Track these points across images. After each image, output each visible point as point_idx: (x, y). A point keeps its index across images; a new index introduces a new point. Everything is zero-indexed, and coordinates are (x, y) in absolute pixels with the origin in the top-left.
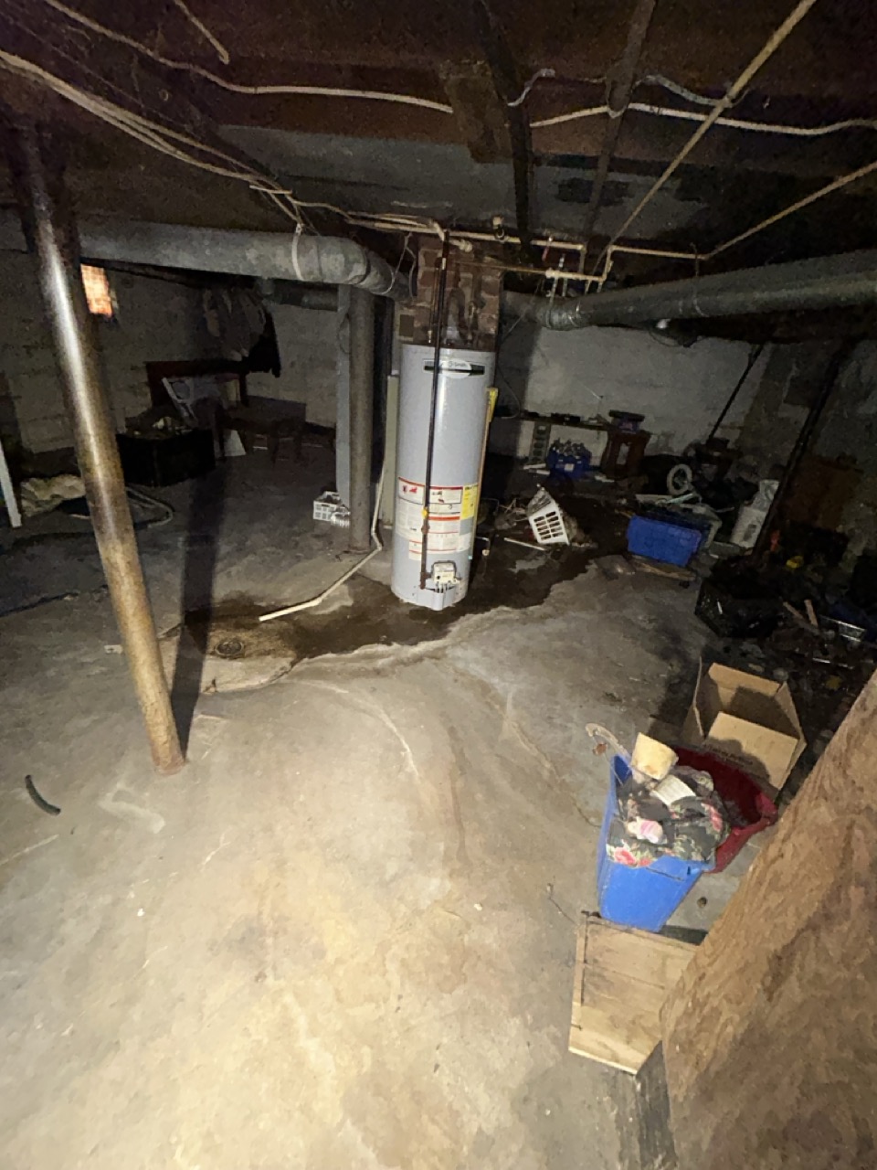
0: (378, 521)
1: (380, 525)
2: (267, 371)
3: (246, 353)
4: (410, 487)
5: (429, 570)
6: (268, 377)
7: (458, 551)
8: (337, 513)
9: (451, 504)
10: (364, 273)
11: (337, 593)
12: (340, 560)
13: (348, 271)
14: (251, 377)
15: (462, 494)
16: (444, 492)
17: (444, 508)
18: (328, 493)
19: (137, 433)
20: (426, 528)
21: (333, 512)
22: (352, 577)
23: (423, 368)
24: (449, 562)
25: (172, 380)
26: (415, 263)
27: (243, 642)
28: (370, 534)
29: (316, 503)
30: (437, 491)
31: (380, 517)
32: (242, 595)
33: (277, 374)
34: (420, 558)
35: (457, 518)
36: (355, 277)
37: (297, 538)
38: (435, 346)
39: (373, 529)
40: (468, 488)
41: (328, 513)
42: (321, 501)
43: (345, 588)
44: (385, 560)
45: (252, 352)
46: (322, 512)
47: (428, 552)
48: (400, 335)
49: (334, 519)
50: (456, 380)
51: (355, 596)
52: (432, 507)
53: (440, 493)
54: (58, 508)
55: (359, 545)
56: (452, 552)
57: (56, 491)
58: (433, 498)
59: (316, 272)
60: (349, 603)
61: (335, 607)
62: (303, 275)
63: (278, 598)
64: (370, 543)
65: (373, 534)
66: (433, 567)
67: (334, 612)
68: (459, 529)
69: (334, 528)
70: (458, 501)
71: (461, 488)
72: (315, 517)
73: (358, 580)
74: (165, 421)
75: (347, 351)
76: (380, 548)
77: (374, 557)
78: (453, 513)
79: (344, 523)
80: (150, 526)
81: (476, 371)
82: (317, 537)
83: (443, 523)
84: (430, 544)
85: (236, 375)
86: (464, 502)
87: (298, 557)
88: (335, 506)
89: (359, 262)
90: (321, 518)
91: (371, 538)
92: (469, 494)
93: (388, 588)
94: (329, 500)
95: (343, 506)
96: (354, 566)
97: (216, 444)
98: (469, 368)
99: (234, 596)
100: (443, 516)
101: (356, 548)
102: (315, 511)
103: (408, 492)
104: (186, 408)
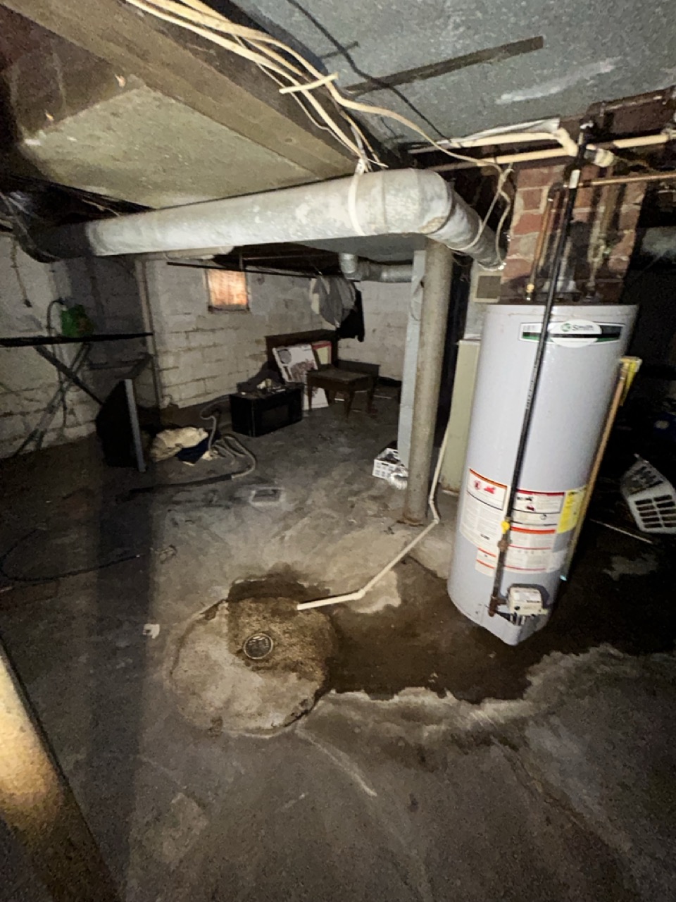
0: (438, 484)
1: (439, 489)
2: (353, 337)
3: (338, 324)
4: (484, 484)
5: (503, 592)
6: (354, 342)
7: (548, 571)
8: (395, 474)
9: (545, 515)
10: (447, 214)
11: (384, 583)
12: (393, 533)
13: (423, 212)
14: (343, 343)
15: (563, 500)
16: (535, 497)
17: (532, 518)
18: (389, 450)
19: (244, 393)
20: (505, 542)
21: (393, 472)
22: (403, 561)
23: (521, 334)
24: (534, 586)
25: (279, 349)
26: (508, 209)
27: (274, 640)
28: (427, 501)
29: (376, 461)
30: (527, 496)
31: (440, 481)
32: (287, 567)
33: (361, 339)
34: (492, 574)
35: (553, 531)
36: (433, 221)
37: (354, 499)
38: (546, 304)
39: (431, 497)
40: (573, 493)
41: (387, 472)
42: (381, 459)
43: (394, 575)
44: (442, 537)
45: (343, 323)
46: (381, 470)
47: (506, 569)
48: (478, 296)
49: (392, 480)
50: (575, 350)
51: (403, 589)
52: (517, 516)
53: (530, 499)
54: (177, 455)
55: (415, 516)
56: (539, 572)
57: (179, 441)
58: (520, 504)
59: (380, 219)
60: (396, 602)
61: (378, 606)
62: (362, 227)
63: (322, 579)
64: (426, 513)
65: (431, 502)
66: (509, 591)
67: (377, 613)
68: (552, 546)
69: (391, 489)
70: (557, 510)
71: (563, 494)
72: (374, 474)
73: (410, 566)
74: (267, 384)
75: (418, 318)
76: (436, 520)
77: (430, 533)
78: (546, 525)
79: (401, 485)
80: (233, 477)
81: (608, 334)
82: (374, 498)
83: (529, 536)
84: (509, 560)
85: (329, 342)
86: (565, 511)
87: (351, 524)
88: (394, 466)
89: (440, 197)
90: (380, 476)
91: (428, 506)
92: (572, 501)
93: (443, 584)
94: (390, 459)
95: (402, 465)
96: (406, 544)
97: (306, 398)
98: (598, 331)
99: (281, 569)
100: (531, 528)
101: (410, 519)
102: (375, 468)
103: (482, 491)
104: (287, 370)
